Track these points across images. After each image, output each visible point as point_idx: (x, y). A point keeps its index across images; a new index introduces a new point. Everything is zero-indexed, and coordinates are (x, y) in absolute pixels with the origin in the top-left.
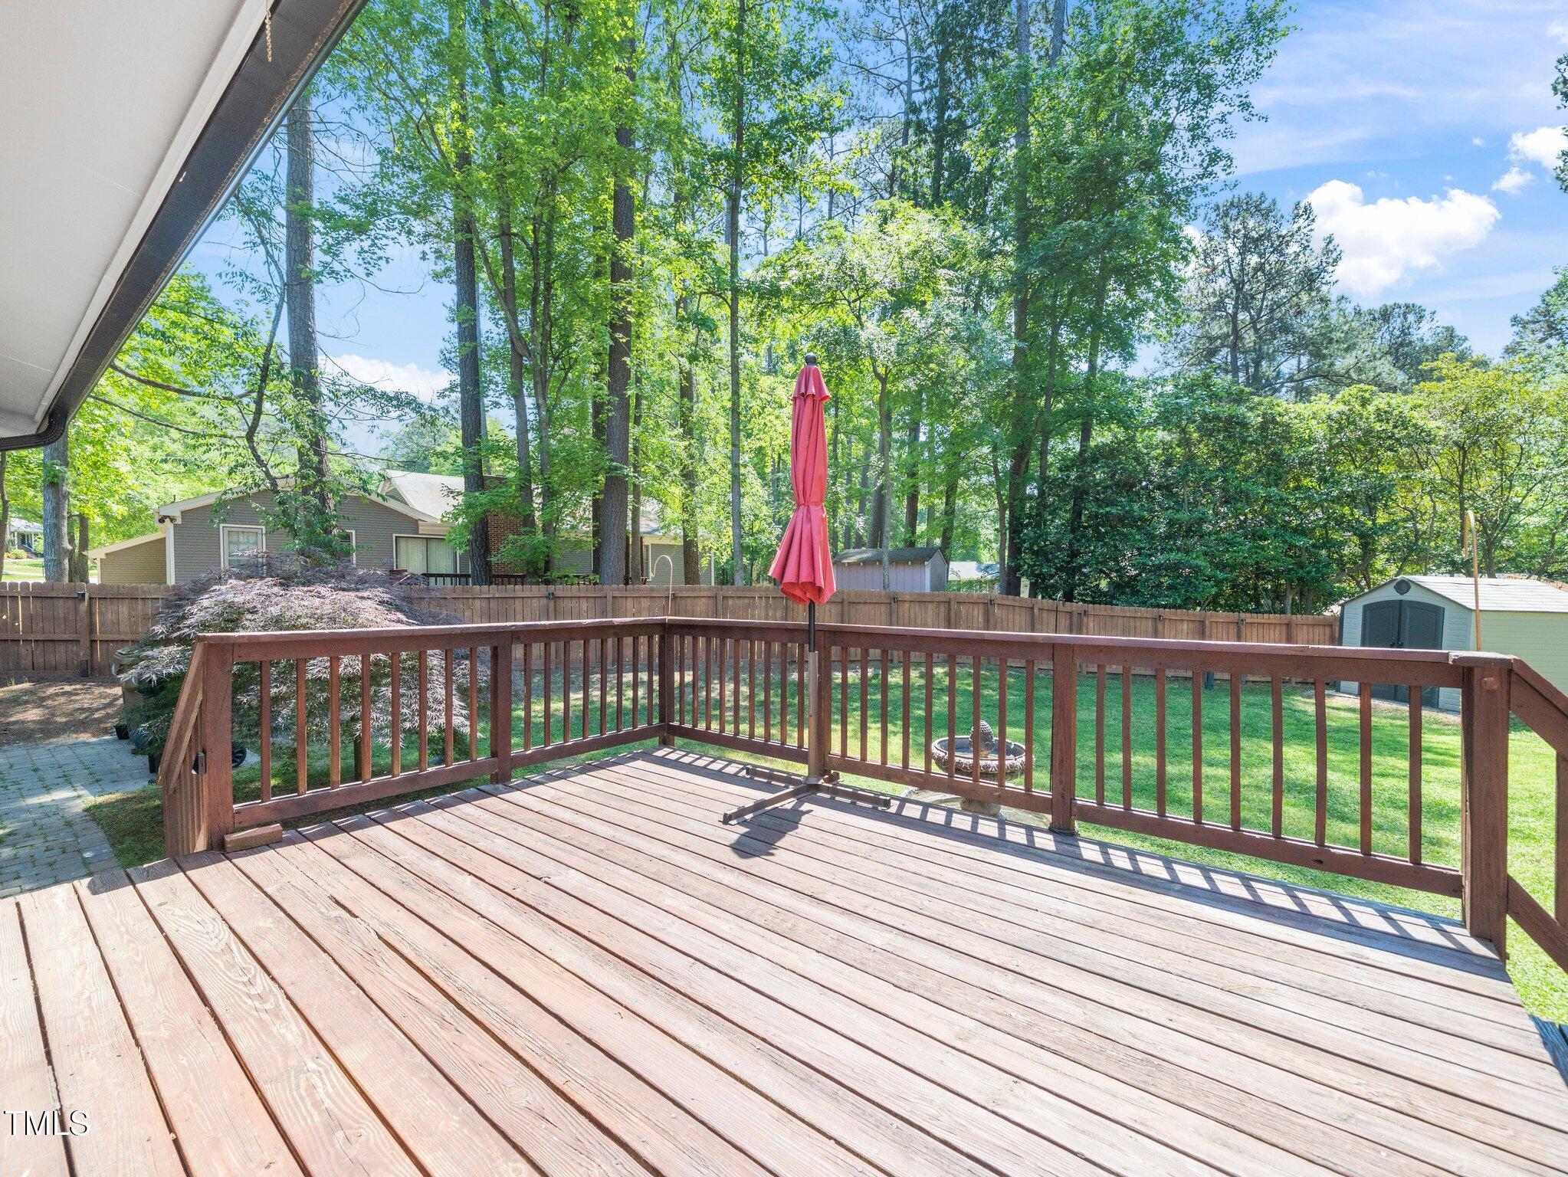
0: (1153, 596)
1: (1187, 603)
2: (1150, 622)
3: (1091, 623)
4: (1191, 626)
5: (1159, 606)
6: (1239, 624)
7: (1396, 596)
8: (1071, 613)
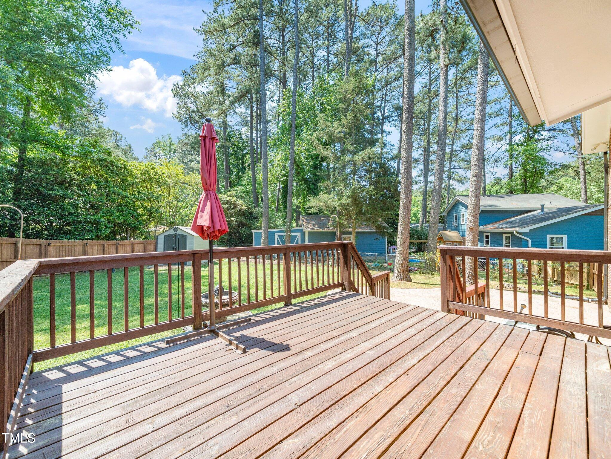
0: (79, 235)
1: (98, 237)
2: (81, 247)
3: (51, 249)
4: (99, 247)
5: (84, 239)
6: (116, 245)
7: (174, 233)
8: (40, 245)
